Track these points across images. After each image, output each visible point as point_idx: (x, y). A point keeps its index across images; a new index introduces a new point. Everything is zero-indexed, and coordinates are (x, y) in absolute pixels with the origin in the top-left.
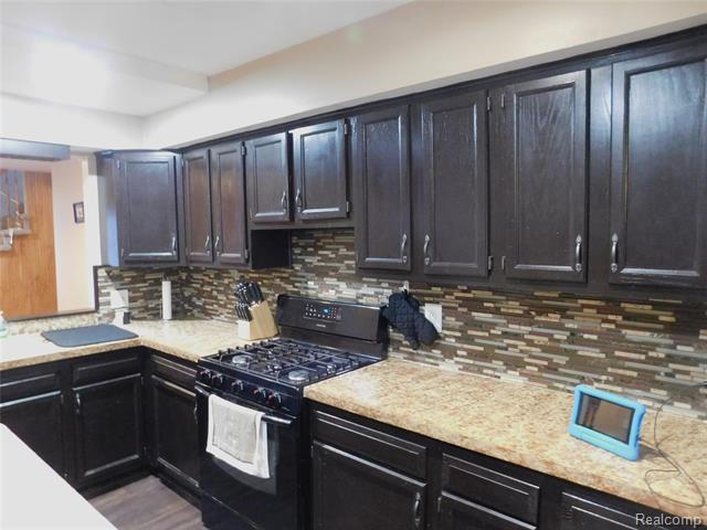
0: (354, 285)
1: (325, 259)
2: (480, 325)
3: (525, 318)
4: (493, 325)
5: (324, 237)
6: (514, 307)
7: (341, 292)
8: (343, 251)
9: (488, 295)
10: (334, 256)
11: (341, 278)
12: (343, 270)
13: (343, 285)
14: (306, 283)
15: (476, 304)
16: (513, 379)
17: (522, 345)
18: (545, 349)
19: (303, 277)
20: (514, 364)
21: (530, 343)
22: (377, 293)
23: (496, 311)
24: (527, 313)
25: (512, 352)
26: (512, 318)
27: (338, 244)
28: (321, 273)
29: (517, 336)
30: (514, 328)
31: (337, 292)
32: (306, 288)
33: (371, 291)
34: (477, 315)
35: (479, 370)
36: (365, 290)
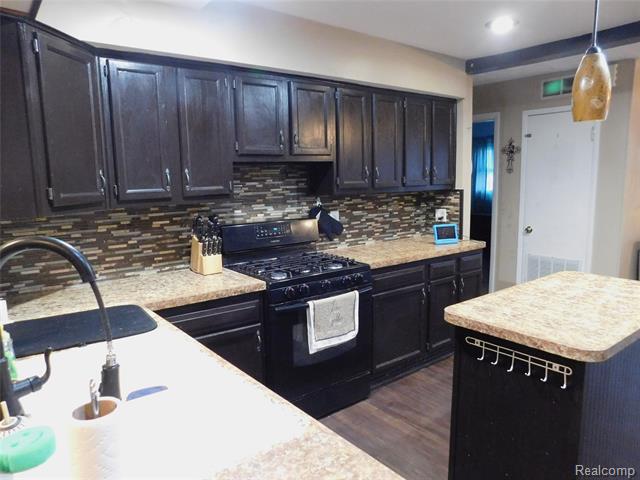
0: (280, 207)
1: (253, 188)
2: (358, 218)
3: (374, 211)
4: (362, 217)
5: (251, 171)
6: (370, 205)
7: (269, 215)
8: (269, 181)
9: (359, 200)
10: (261, 186)
11: (267, 203)
12: (269, 196)
13: (270, 209)
14: (233, 212)
15: (354, 207)
16: (370, 242)
17: (373, 224)
18: (382, 223)
19: (229, 207)
20: (370, 234)
21: (377, 222)
22: (299, 210)
23: (363, 209)
24: (375, 208)
25: (370, 228)
26: (370, 211)
27: (265, 176)
29: (371, 220)
30: (371, 216)
31: (266, 215)
32: (233, 217)
33: (294, 210)
34: (355, 213)
35: (356, 243)
36: (289, 209)
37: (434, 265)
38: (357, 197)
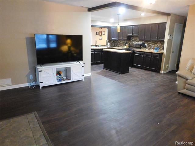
1: (135, 39)
2: (150, 45)
5: (135, 37)
6: (153, 43)
8: (137, 39)
11: (137, 41)
15: (150, 43)
17: (153, 47)
19: (132, 41)
20: (153, 49)
28: (134, 41)
30: (153, 45)
31: (136, 43)
32: (132, 43)
34: (150, 44)
35: (150, 50)
36: (139, 43)
37: (145, 53)
38: (151, 42)
